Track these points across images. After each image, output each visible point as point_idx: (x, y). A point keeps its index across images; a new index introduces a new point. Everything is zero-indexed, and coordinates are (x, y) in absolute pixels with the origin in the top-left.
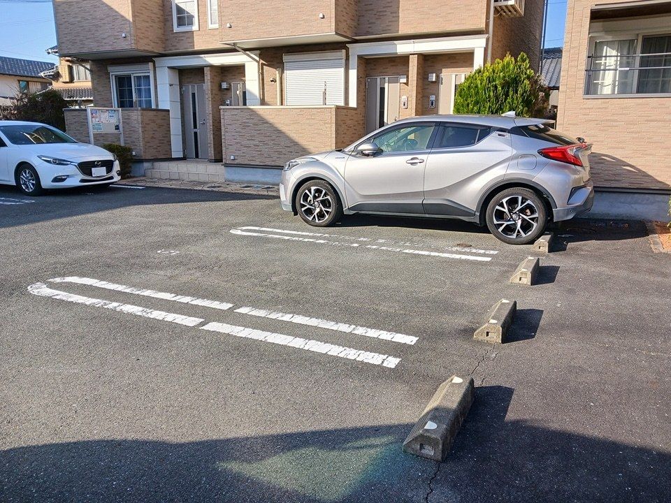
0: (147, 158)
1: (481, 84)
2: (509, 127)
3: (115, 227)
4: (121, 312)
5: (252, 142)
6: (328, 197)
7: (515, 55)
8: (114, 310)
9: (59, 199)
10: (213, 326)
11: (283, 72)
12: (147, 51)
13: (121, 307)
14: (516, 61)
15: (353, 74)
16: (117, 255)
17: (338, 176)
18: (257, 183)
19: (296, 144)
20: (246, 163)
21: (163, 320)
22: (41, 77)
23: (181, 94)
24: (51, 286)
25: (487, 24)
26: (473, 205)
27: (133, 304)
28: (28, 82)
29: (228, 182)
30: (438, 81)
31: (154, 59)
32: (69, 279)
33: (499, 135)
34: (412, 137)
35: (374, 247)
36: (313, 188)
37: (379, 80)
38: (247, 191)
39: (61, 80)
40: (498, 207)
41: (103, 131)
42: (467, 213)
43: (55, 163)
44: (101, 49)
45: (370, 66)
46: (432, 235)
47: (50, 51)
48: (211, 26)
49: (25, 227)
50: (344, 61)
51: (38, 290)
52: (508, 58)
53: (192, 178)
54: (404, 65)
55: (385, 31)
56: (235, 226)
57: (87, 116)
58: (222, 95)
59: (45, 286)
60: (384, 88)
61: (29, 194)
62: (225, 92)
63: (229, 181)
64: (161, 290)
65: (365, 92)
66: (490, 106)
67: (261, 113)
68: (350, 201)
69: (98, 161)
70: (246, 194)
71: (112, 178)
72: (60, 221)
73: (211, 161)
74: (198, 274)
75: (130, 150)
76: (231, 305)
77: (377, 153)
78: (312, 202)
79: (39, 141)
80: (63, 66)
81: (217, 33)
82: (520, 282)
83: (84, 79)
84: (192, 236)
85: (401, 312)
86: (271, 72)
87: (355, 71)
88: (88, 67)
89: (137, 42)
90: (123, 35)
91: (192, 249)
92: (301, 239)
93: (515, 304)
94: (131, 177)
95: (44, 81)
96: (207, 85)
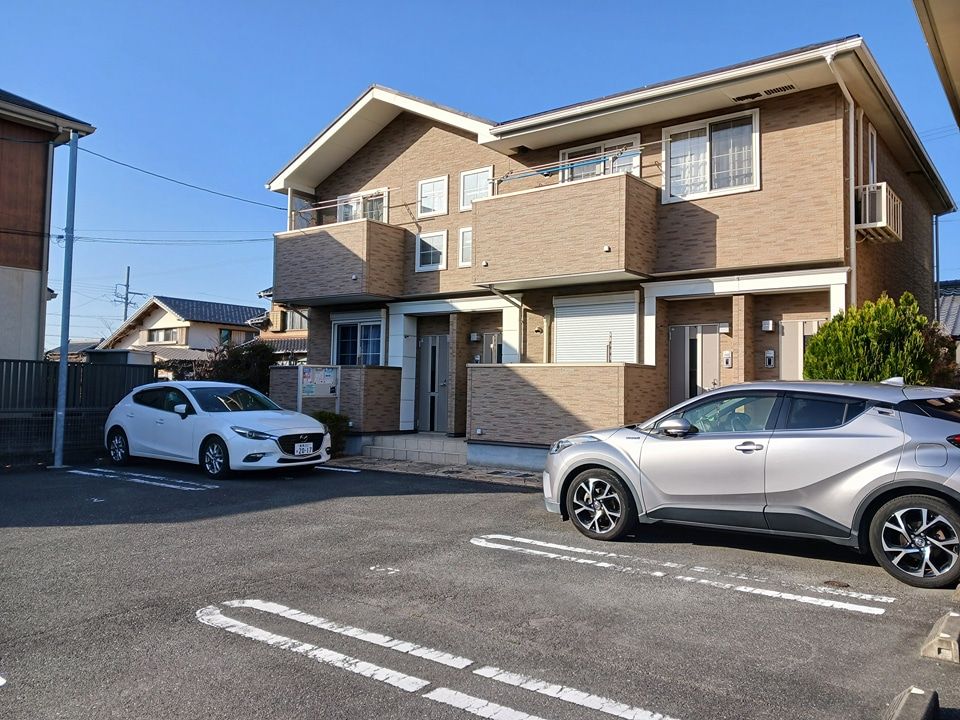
0: (367, 430)
1: (844, 336)
2: (896, 399)
3: (316, 529)
4: (314, 660)
5: (507, 411)
6: (615, 495)
7: (894, 295)
8: (305, 656)
9: (248, 485)
10: (441, 695)
11: (552, 320)
12: (381, 296)
13: (315, 652)
14: (897, 304)
15: (650, 322)
16: (315, 571)
17: (630, 465)
18: (511, 467)
19: (567, 414)
20: (496, 438)
21: (371, 678)
22: (248, 326)
23: (418, 348)
24: (227, 612)
25: (847, 253)
26: (846, 519)
27: (332, 648)
28: (230, 331)
29: (471, 466)
30: (777, 330)
31: (388, 305)
32: (250, 603)
33: (880, 412)
34: (741, 410)
35: (689, 579)
36: (592, 481)
37: (687, 329)
38: (497, 479)
39: (271, 329)
40: (887, 525)
41: (316, 394)
42: (837, 530)
43: (250, 437)
44: (325, 294)
45: (673, 313)
46: (781, 564)
47: (262, 294)
48: (461, 264)
49: (203, 523)
50: (636, 306)
51: (208, 617)
52: (884, 300)
53: (424, 458)
54: (724, 309)
55: (696, 265)
56: (477, 532)
57: (297, 375)
58: (470, 349)
59: (219, 611)
60: (696, 340)
61: (214, 477)
62: (475, 345)
63: (472, 464)
64: (371, 629)
65: (667, 345)
66: (859, 370)
67: (520, 372)
68: (648, 504)
69: (304, 435)
70: (495, 484)
71: (319, 457)
72: (247, 516)
73: (450, 435)
74: (424, 607)
75: (346, 420)
76: (468, 662)
77: (690, 433)
78: (590, 502)
79: (235, 408)
80: (275, 313)
81: (468, 272)
82: (940, 656)
83: (299, 328)
84: (418, 545)
85: (738, 697)
86: (536, 321)
87: (653, 318)
88: (306, 313)
89: (369, 284)
90: (354, 277)
91: (418, 567)
92: (573, 559)
93: (935, 696)
94: (343, 456)
95: (251, 330)
96: (452, 336)
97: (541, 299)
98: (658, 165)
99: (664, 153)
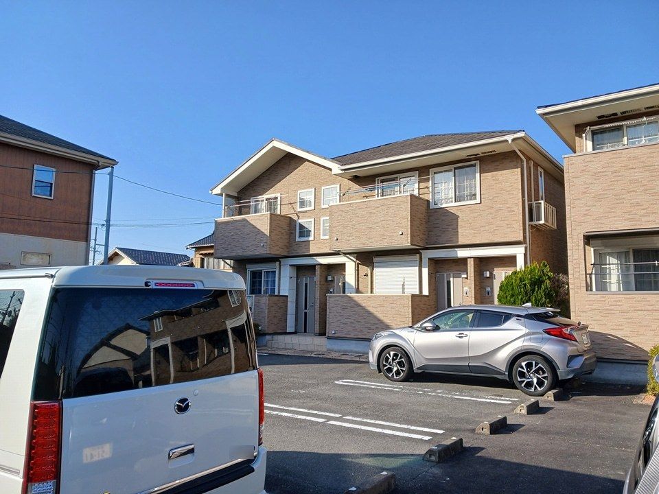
5: (348, 320)
6: (403, 359)
11: (373, 269)
12: (276, 254)
15: (425, 271)
17: (410, 345)
18: (351, 352)
19: (381, 322)
20: (343, 335)
23: (297, 284)
25: (524, 237)
29: (329, 351)
30: (492, 277)
31: (280, 259)
36: (392, 353)
37: (446, 275)
38: (344, 358)
40: (520, 369)
44: (245, 254)
45: (438, 267)
48: (322, 237)
50: (418, 262)
53: (303, 348)
54: (464, 265)
55: (451, 242)
58: (327, 285)
60: (450, 281)
62: (330, 283)
64: (299, 408)
65: (435, 284)
67: (356, 299)
68: (418, 363)
73: (316, 335)
75: (257, 326)
78: (391, 363)
81: (326, 241)
86: (364, 269)
87: (427, 269)
89: (271, 249)
90: (262, 245)
96: (317, 277)
97: (367, 258)
98: (428, 188)
99: (430, 182)
